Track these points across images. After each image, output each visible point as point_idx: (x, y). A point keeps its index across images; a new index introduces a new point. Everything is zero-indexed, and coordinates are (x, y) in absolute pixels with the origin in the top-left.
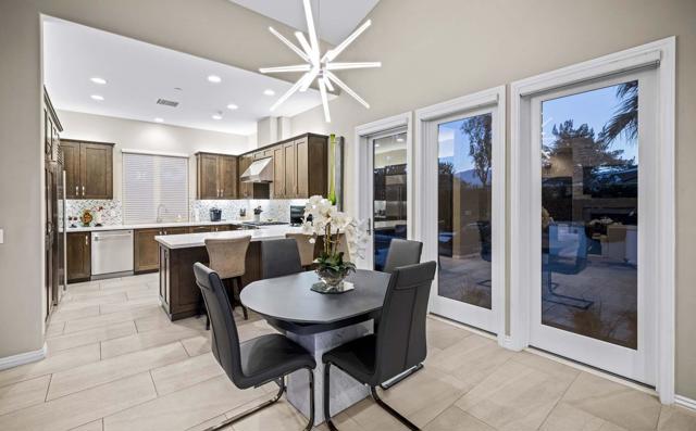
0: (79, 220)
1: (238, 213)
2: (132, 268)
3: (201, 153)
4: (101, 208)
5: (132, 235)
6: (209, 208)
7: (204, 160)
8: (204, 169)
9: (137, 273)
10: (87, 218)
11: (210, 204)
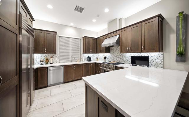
0: (44, 62)
1: (96, 58)
2: (63, 81)
3: (85, 37)
4: (52, 57)
5: (63, 67)
6: (87, 57)
7: (86, 39)
8: (86, 42)
9: (65, 82)
10: (47, 61)
11: (87, 55)
